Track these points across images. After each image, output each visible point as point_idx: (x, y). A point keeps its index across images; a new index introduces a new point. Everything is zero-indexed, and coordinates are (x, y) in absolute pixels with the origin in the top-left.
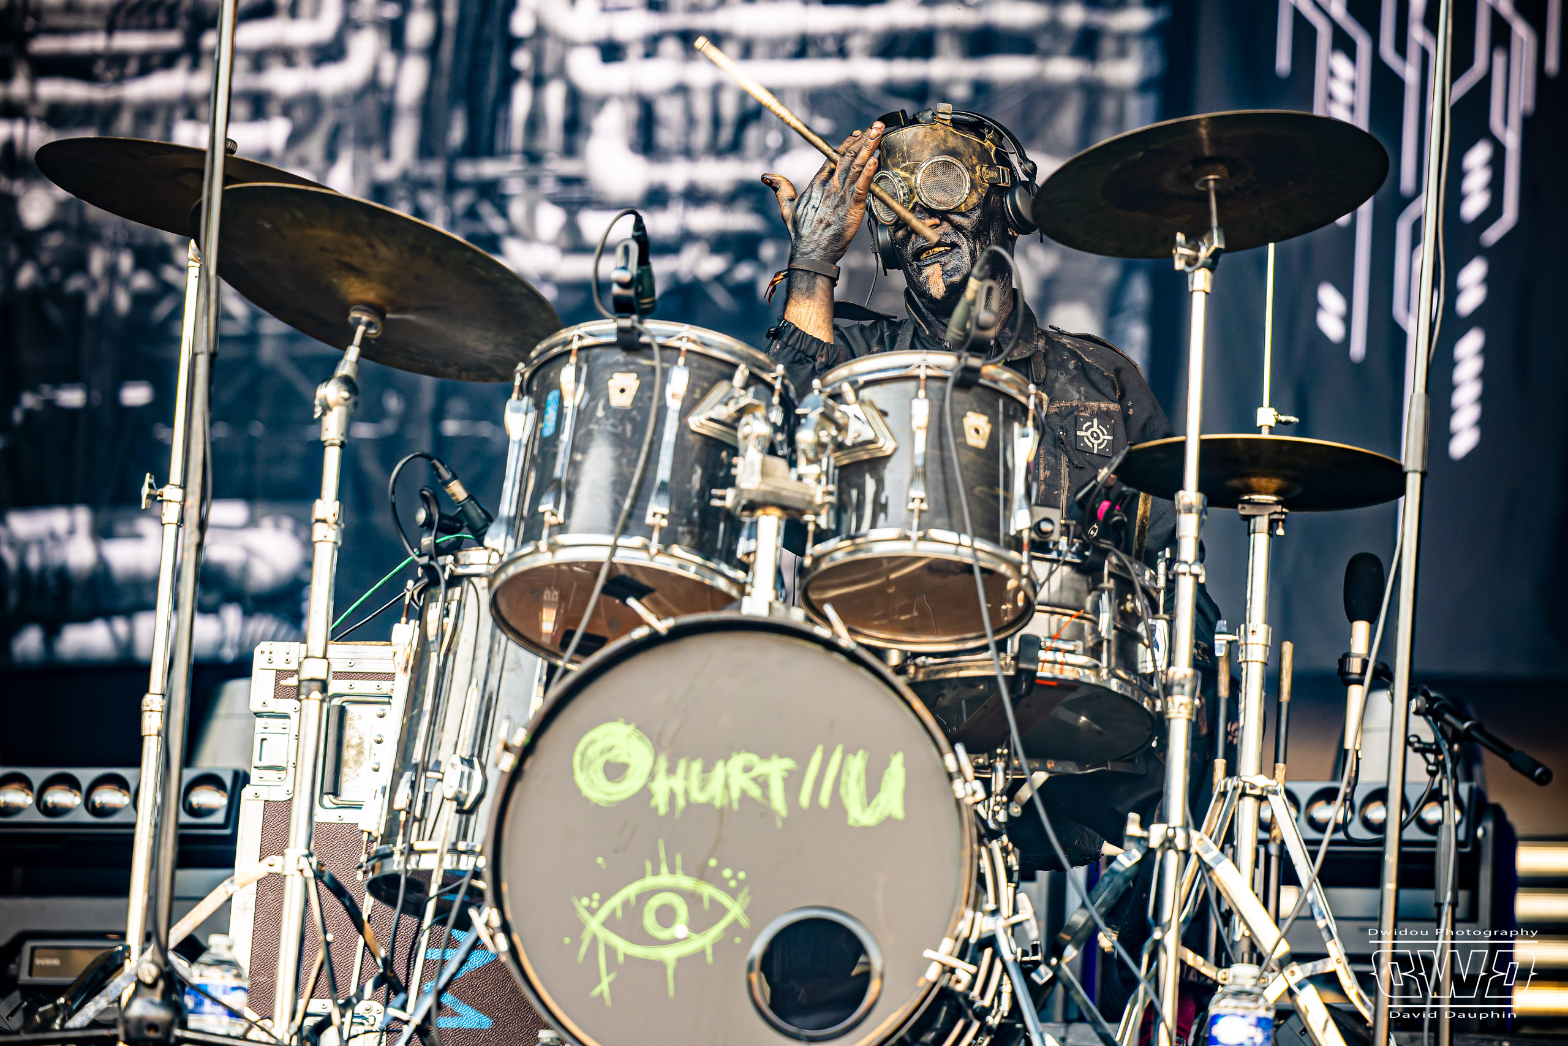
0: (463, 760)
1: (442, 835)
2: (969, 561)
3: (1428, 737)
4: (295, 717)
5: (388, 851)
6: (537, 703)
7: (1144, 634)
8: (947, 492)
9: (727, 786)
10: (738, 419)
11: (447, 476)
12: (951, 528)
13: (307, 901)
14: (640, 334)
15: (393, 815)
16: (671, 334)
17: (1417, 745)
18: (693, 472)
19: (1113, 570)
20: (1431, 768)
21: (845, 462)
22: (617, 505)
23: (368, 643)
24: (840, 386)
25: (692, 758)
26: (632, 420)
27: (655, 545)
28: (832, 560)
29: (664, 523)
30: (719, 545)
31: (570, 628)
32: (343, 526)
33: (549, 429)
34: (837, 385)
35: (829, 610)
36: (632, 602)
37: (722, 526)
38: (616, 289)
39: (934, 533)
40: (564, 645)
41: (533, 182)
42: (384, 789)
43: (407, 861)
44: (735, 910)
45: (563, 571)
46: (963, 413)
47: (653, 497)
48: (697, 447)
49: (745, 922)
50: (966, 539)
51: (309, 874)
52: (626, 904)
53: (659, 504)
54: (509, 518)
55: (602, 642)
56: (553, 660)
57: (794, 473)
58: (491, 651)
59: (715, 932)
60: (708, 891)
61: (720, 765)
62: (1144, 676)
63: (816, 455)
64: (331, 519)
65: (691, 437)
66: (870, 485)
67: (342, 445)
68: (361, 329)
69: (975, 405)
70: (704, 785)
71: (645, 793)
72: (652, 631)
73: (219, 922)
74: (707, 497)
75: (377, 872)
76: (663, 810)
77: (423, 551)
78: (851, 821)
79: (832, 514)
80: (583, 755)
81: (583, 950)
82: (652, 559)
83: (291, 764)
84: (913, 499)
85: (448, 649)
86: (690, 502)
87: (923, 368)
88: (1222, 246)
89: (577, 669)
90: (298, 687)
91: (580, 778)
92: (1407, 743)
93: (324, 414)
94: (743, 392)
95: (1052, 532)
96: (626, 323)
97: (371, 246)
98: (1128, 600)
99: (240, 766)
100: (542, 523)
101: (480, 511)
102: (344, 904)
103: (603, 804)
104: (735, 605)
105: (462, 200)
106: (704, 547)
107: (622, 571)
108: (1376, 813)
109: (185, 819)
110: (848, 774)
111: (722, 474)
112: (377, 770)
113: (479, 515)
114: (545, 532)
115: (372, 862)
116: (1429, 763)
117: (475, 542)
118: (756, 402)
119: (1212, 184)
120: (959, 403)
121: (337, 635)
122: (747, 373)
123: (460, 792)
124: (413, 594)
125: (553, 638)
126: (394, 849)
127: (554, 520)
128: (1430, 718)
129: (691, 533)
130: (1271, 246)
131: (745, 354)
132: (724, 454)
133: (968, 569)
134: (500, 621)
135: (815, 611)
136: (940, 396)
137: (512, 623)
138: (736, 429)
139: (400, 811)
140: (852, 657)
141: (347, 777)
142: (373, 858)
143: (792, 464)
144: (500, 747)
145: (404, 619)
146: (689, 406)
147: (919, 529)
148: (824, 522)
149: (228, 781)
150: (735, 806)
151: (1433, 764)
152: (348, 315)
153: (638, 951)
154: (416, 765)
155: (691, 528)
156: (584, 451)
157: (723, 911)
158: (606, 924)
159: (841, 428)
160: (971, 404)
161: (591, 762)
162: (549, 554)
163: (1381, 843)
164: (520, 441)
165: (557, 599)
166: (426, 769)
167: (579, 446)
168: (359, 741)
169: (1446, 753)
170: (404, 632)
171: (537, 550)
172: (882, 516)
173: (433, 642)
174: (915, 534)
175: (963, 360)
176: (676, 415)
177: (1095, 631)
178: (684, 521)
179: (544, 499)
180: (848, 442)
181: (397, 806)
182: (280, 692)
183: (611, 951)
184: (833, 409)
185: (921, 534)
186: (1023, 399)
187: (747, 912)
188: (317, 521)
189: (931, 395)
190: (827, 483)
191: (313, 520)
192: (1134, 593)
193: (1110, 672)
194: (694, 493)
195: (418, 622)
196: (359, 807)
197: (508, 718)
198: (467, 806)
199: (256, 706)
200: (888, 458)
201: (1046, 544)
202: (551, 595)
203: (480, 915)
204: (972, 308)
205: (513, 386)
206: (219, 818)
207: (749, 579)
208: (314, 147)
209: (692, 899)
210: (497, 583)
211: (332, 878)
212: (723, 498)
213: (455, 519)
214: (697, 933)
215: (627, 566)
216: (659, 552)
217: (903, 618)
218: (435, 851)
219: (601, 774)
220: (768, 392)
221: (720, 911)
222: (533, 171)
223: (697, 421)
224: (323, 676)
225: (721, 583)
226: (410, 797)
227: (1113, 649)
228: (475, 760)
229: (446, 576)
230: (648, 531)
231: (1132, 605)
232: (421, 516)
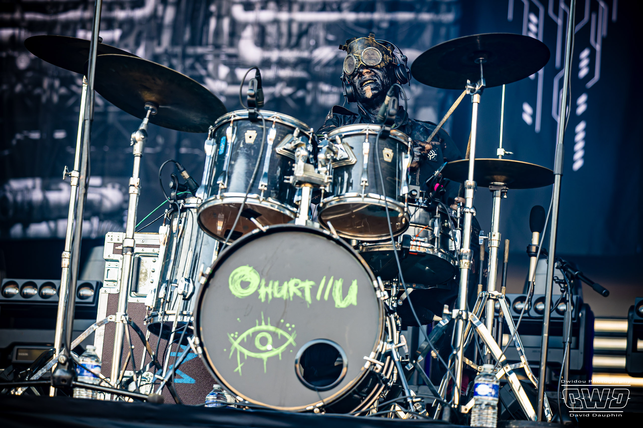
0: (186, 279)
1: (177, 308)
2: (384, 206)
3: (561, 277)
4: (121, 261)
5: (156, 314)
6: (215, 258)
7: (452, 235)
8: (376, 179)
9: (288, 291)
10: (295, 149)
11: (182, 169)
12: (377, 193)
13: (124, 333)
14: (258, 115)
15: (158, 300)
16: (270, 115)
17: (557, 280)
18: (277, 169)
19: (440, 210)
20: (562, 289)
21: (336, 166)
22: (247, 182)
23: (150, 233)
24: (335, 137)
25: (275, 280)
26: (254, 149)
27: (262, 198)
28: (331, 204)
29: (266, 189)
30: (287, 198)
31: (228, 229)
32: (141, 187)
33: (221, 151)
34: (334, 136)
35: (329, 224)
36: (252, 219)
37: (288, 190)
38: (249, 98)
39: (371, 195)
40: (226, 236)
41: (217, 56)
42: (155, 290)
43: (163, 318)
44: (291, 340)
45: (226, 206)
46: (382, 148)
47: (261, 179)
48: (279, 159)
49: (294, 344)
50: (383, 197)
51: (125, 322)
52: (248, 336)
53: (264, 182)
54: (205, 185)
55: (241, 234)
56: (221, 241)
57: (316, 171)
58: (197, 237)
59: (283, 347)
60: (280, 332)
61: (286, 283)
62: (451, 251)
63: (325, 163)
64: (136, 185)
65: (277, 156)
66: (346, 176)
67: (141, 156)
68: (149, 111)
69: (387, 145)
70: (279, 291)
71: (256, 293)
72: (260, 230)
73: (90, 340)
74: (282, 179)
75: (152, 322)
76: (263, 300)
77: (172, 198)
78: (336, 306)
79: (331, 186)
80: (233, 278)
81: (231, 354)
82: (261, 203)
83: (119, 279)
84: (363, 181)
85: (181, 236)
86: (276, 181)
87: (367, 130)
88: (485, 85)
89: (231, 245)
90: (122, 250)
91: (231, 287)
92: (553, 279)
93: (134, 144)
94: (297, 138)
95: (416, 195)
96: (252, 111)
97: (154, 79)
98: (445, 222)
99: (98, 279)
100: (218, 188)
101: (194, 183)
102: (139, 334)
103: (240, 297)
104: (292, 221)
105: (189, 62)
106: (281, 198)
107: (249, 207)
108: (540, 306)
109: (78, 300)
110: (335, 287)
111: (288, 170)
112: (152, 283)
113: (194, 184)
114: (219, 192)
115: (150, 318)
116: (561, 287)
117: (192, 195)
118: (302, 142)
119: (481, 61)
120: (382, 144)
121: (138, 230)
122: (299, 131)
123: (184, 292)
124: (167, 215)
125: (222, 232)
126: (159, 313)
127: (223, 187)
128: (562, 270)
129: (276, 193)
130: (504, 86)
131: (298, 124)
132: (289, 162)
133: (383, 209)
134: (201, 226)
135: (324, 224)
136: (374, 142)
137: (206, 227)
138: (294, 153)
139: (161, 298)
140: (338, 242)
141: (141, 285)
142: (150, 317)
143: (316, 167)
144: (200, 274)
145: (164, 224)
146: (276, 143)
147: (364, 193)
148: (327, 189)
149: (94, 286)
150: (291, 299)
151: (563, 288)
152: (144, 106)
153: (253, 355)
154: (168, 281)
155: (276, 191)
156: (235, 160)
157: (286, 340)
158: (241, 344)
159: (335, 153)
160: (386, 145)
161: (235, 281)
162: (221, 200)
163: (543, 318)
164: (210, 156)
165: (223, 218)
166: (171, 283)
167: (234, 158)
168: (145, 271)
169: (568, 284)
170: (164, 229)
171: (216, 198)
172: (350, 188)
173: (175, 233)
174: (363, 195)
175: (383, 128)
176: (271, 147)
177: (432, 234)
178: (273, 188)
179: (219, 179)
180: (338, 159)
181: (160, 297)
182: (115, 252)
183: (242, 354)
184: (332, 146)
185: (365, 195)
186: (406, 143)
187: (295, 340)
188: (131, 185)
189: (371, 141)
190: (329, 175)
191: (129, 185)
192: (448, 219)
193: (438, 250)
194: (277, 177)
195: (169, 226)
196: (145, 297)
197: (204, 263)
198: (187, 297)
199: (106, 257)
200: (353, 165)
201: (414, 200)
202: (221, 216)
203: (191, 339)
204: (387, 107)
205: (208, 135)
206: (91, 300)
207: (298, 211)
208: (131, 40)
209: (274, 334)
210: (200, 211)
211: (134, 324)
212: (289, 179)
213: (184, 186)
214: (276, 348)
215: (251, 205)
216: (263, 200)
217: (358, 227)
218: (174, 314)
219: (239, 286)
220: (307, 139)
221: (284, 340)
222: (217, 52)
223: (279, 150)
224: (132, 246)
225: (287, 213)
226: (165, 293)
227: (439, 241)
228: (191, 279)
229: (181, 208)
230: (259, 192)
231: (447, 224)
232: (171, 184)
